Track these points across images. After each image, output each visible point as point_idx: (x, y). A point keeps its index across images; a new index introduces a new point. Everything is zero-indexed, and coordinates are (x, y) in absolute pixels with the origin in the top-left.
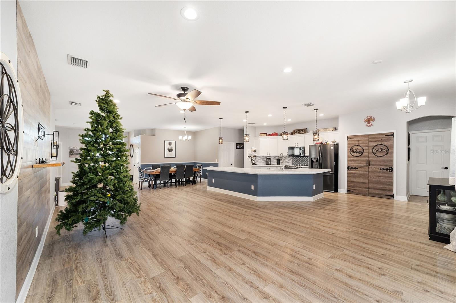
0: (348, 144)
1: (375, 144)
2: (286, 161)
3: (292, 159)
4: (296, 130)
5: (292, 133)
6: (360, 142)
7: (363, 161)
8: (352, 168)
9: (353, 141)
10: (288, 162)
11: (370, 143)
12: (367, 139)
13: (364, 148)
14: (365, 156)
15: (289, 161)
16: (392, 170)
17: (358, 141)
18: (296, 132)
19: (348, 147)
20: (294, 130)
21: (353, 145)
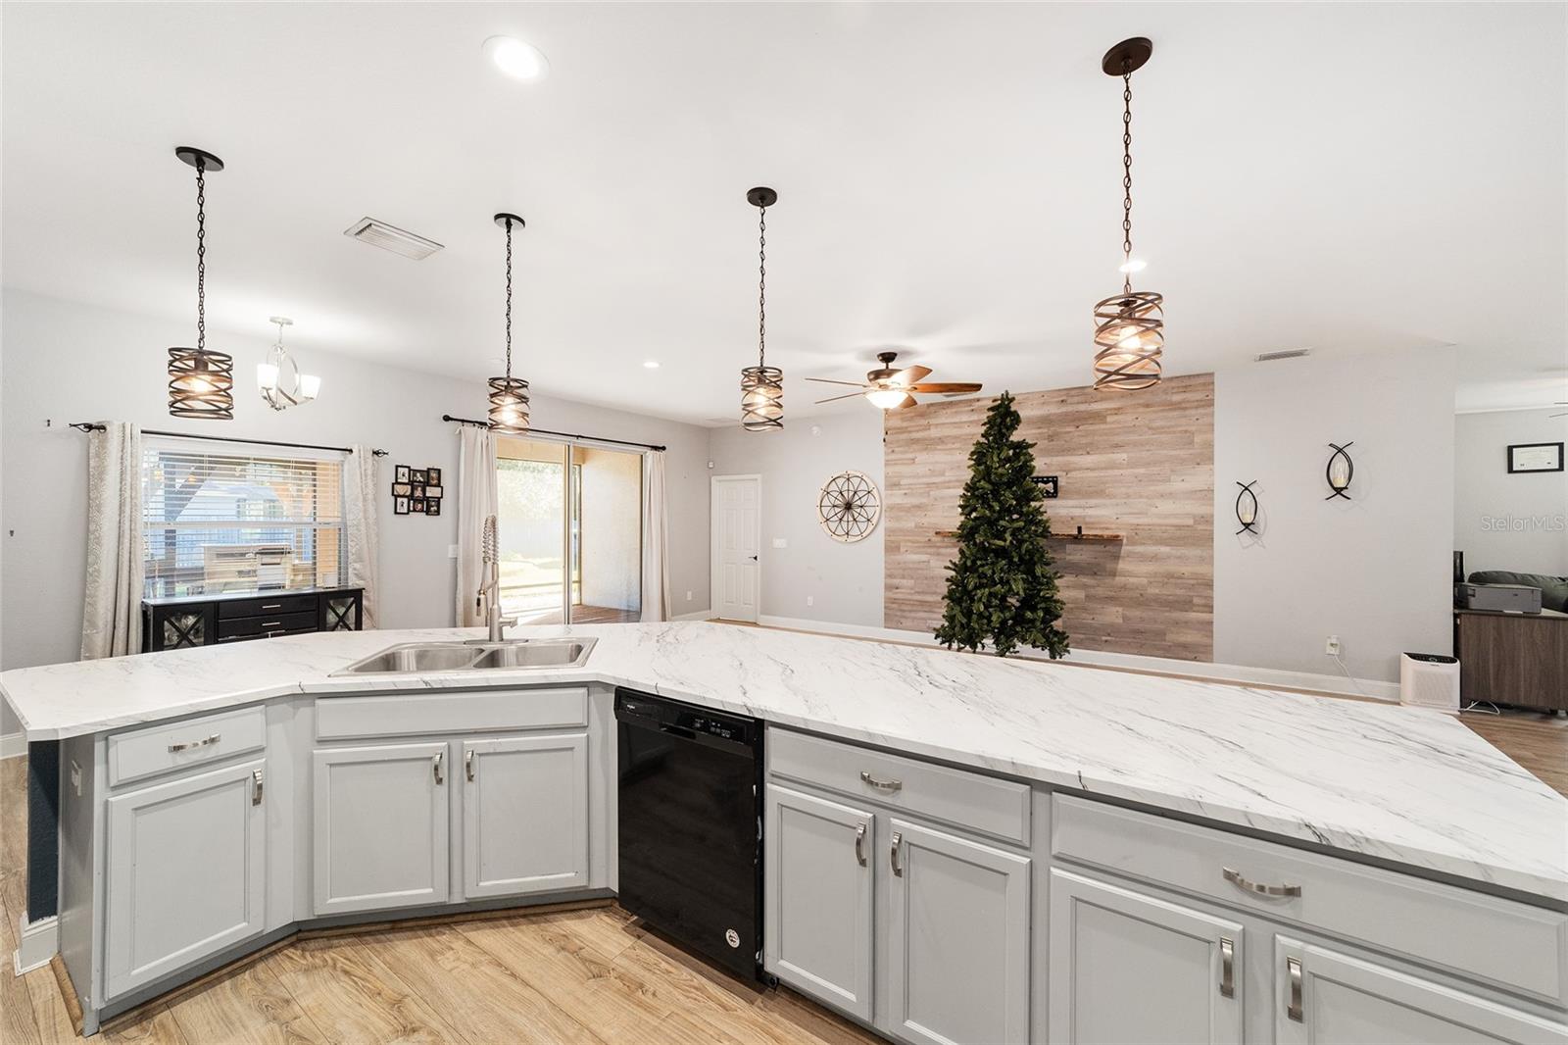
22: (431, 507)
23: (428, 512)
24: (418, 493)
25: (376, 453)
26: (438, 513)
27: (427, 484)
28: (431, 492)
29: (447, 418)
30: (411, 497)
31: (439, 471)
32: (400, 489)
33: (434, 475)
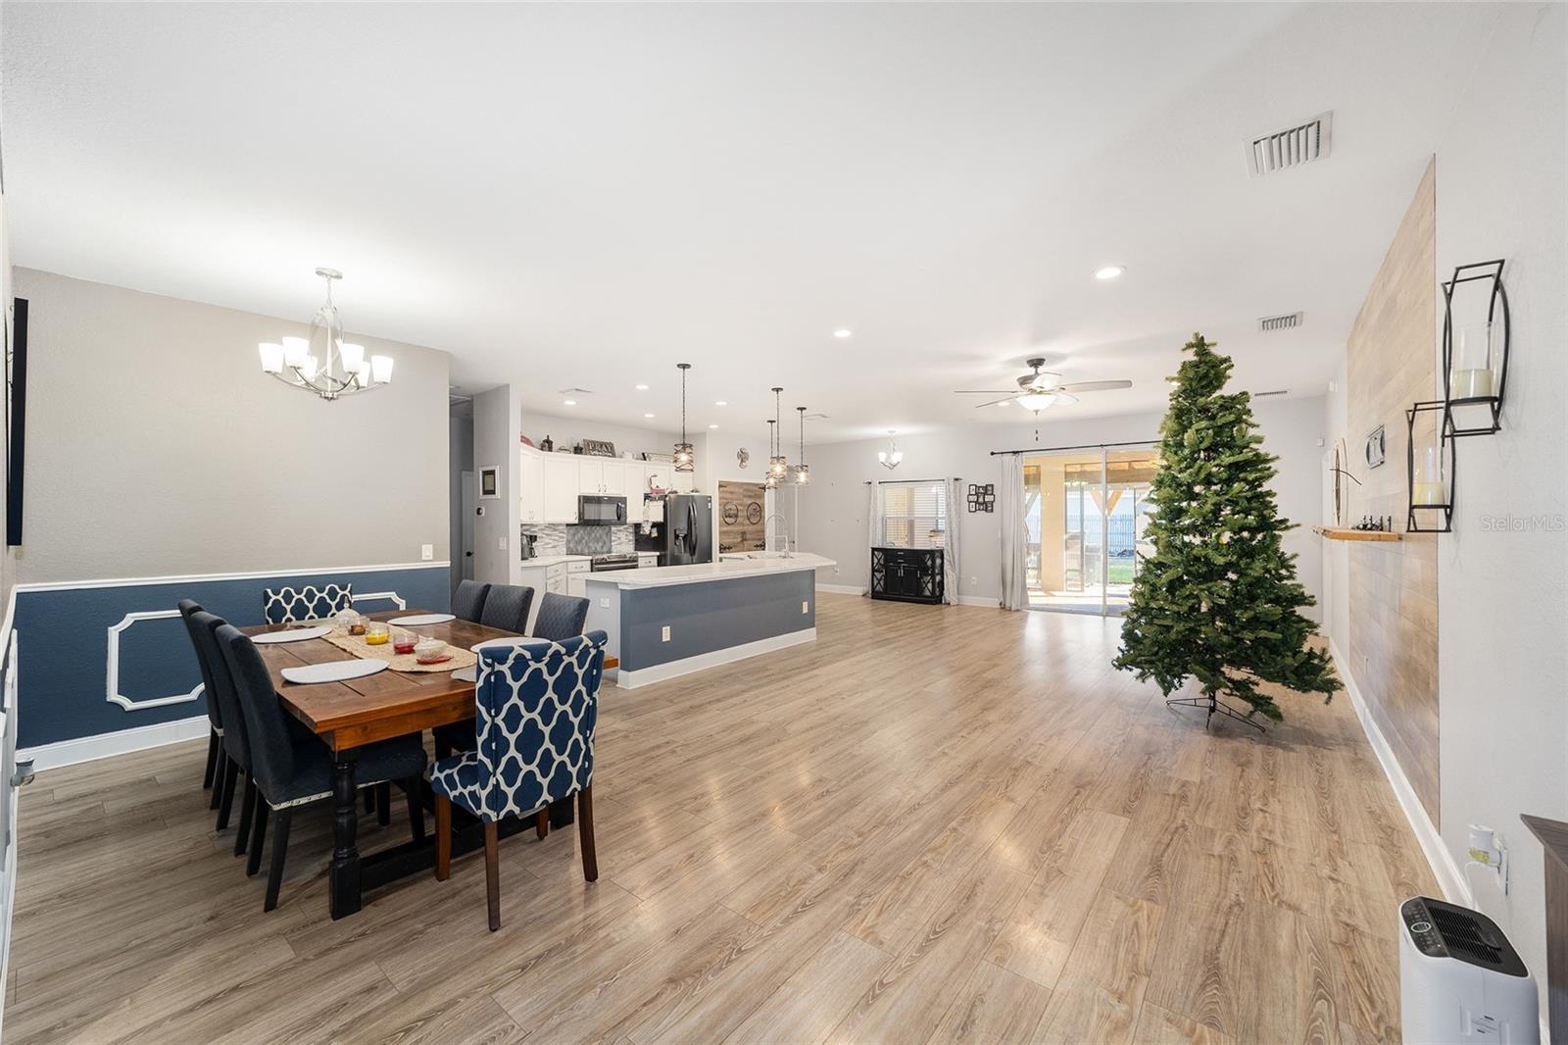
0: (720, 498)
1: (749, 502)
2: (547, 541)
3: (565, 536)
4: (592, 442)
5: (578, 450)
6: (734, 496)
7: (737, 533)
8: (725, 548)
9: (726, 492)
10: (553, 547)
11: (745, 499)
12: (741, 490)
13: (739, 508)
14: (740, 524)
15: (556, 543)
16: (764, 546)
17: (732, 493)
18: (594, 450)
19: (720, 505)
20: (588, 443)
21: (726, 501)
22: (987, 507)
23: (986, 510)
24: (981, 500)
25: (957, 480)
26: (992, 511)
27: (985, 494)
28: (988, 498)
29: (992, 454)
30: (977, 502)
31: (992, 486)
32: (972, 498)
33: (989, 488)
